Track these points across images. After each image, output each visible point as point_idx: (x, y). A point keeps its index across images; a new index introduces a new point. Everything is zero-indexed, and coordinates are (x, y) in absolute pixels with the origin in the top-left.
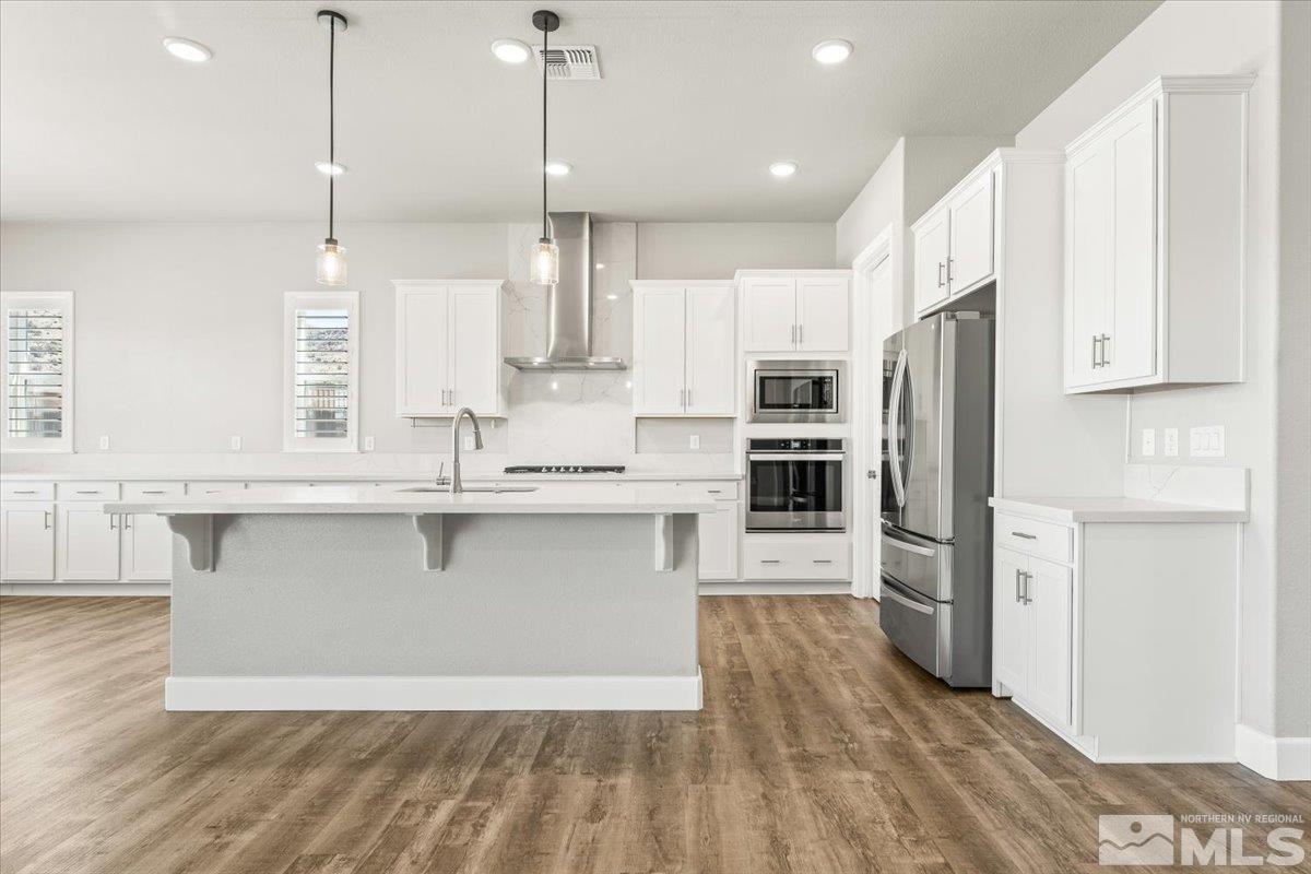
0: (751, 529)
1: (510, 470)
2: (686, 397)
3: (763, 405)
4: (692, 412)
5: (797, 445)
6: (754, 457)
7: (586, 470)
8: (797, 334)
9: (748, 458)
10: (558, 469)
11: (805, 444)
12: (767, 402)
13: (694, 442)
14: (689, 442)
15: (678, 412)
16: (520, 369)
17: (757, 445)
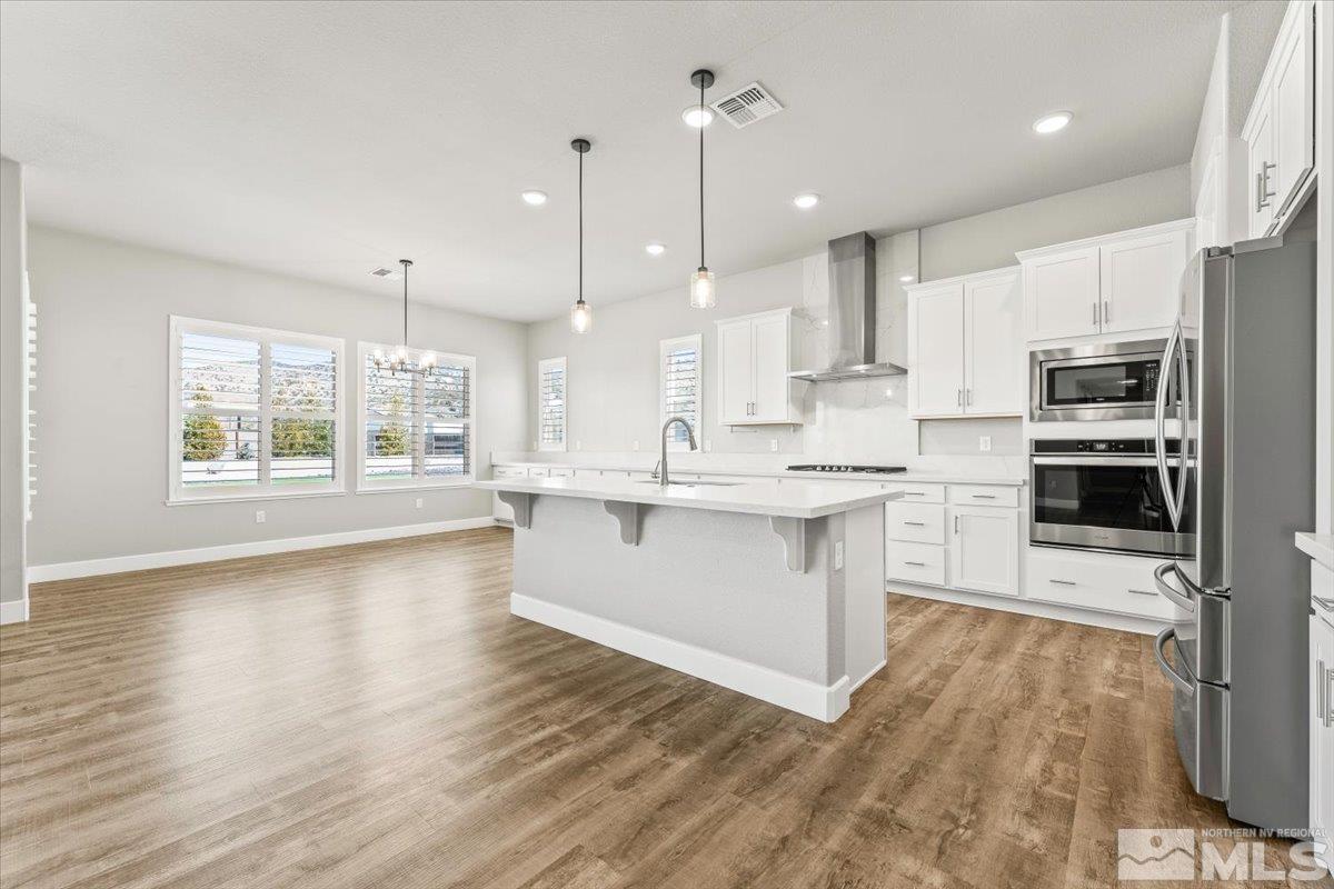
0: (1035, 542)
1: (790, 468)
2: (965, 397)
3: (1052, 400)
4: (971, 412)
5: (1103, 446)
6: (1039, 461)
7: (856, 469)
8: (1101, 313)
9: (1031, 461)
10: (823, 468)
11: (1114, 446)
12: (1057, 397)
13: (984, 443)
14: (979, 444)
15: (959, 413)
16: (812, 381)
17: (1042, 446)
